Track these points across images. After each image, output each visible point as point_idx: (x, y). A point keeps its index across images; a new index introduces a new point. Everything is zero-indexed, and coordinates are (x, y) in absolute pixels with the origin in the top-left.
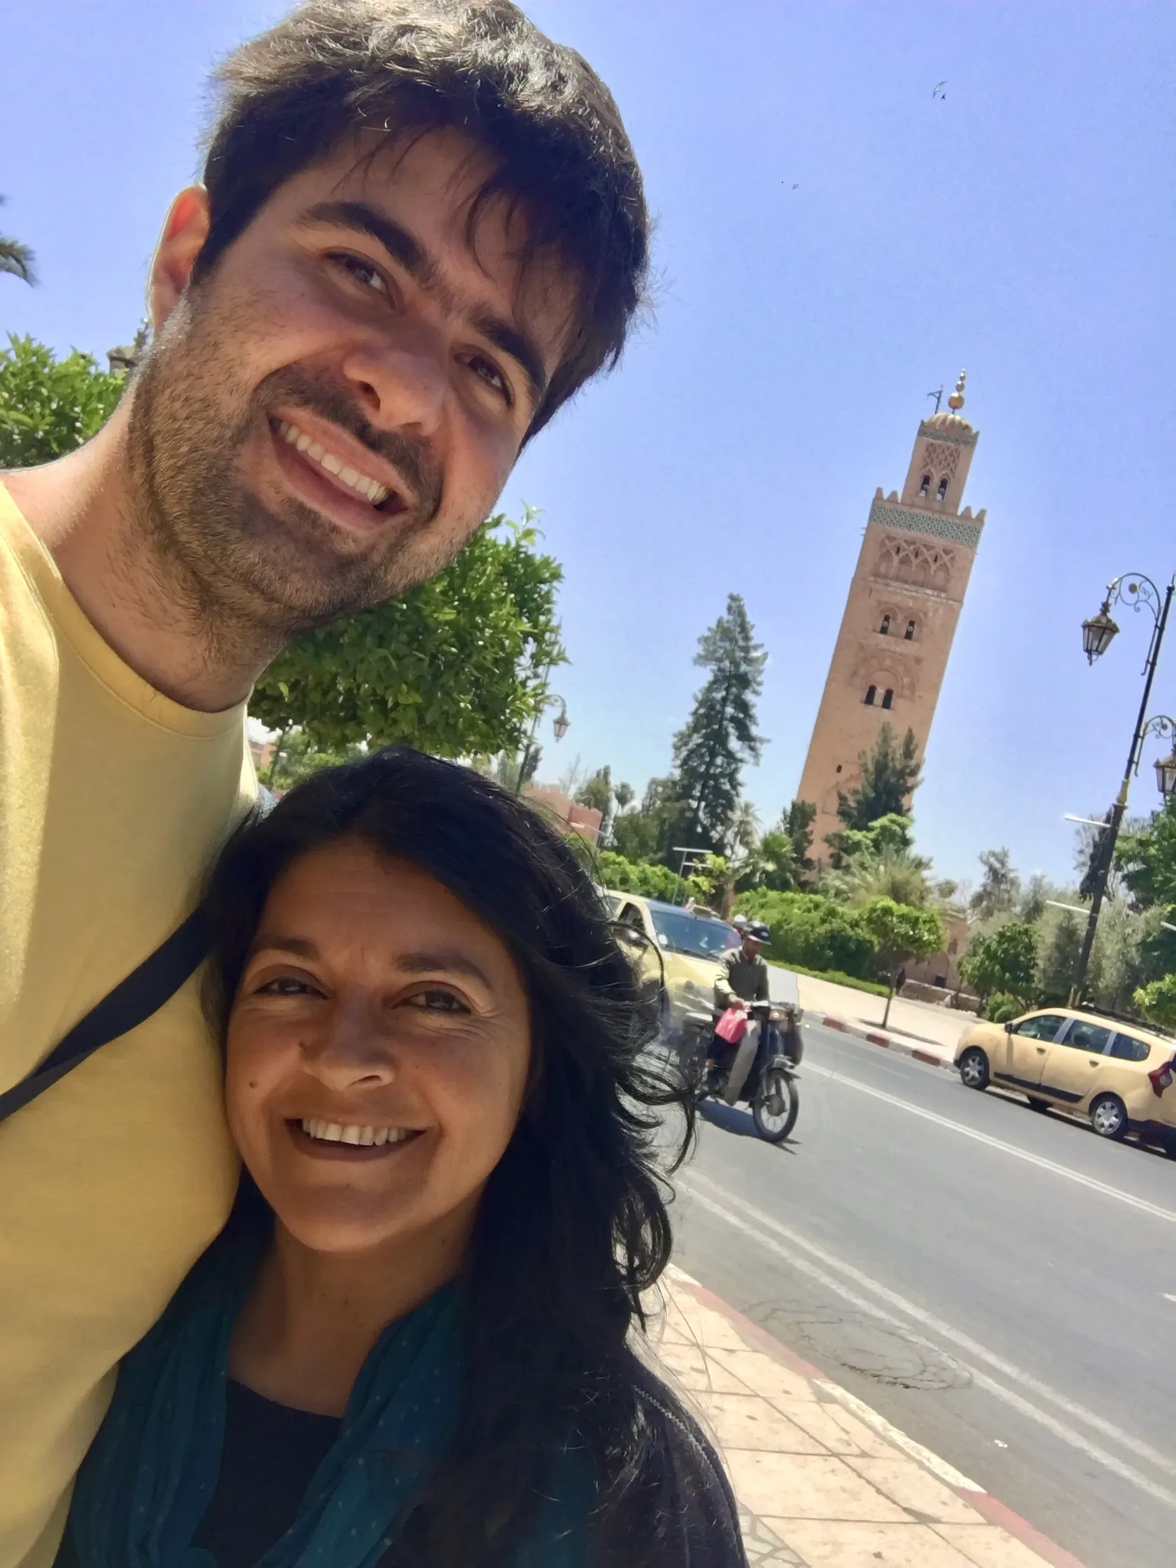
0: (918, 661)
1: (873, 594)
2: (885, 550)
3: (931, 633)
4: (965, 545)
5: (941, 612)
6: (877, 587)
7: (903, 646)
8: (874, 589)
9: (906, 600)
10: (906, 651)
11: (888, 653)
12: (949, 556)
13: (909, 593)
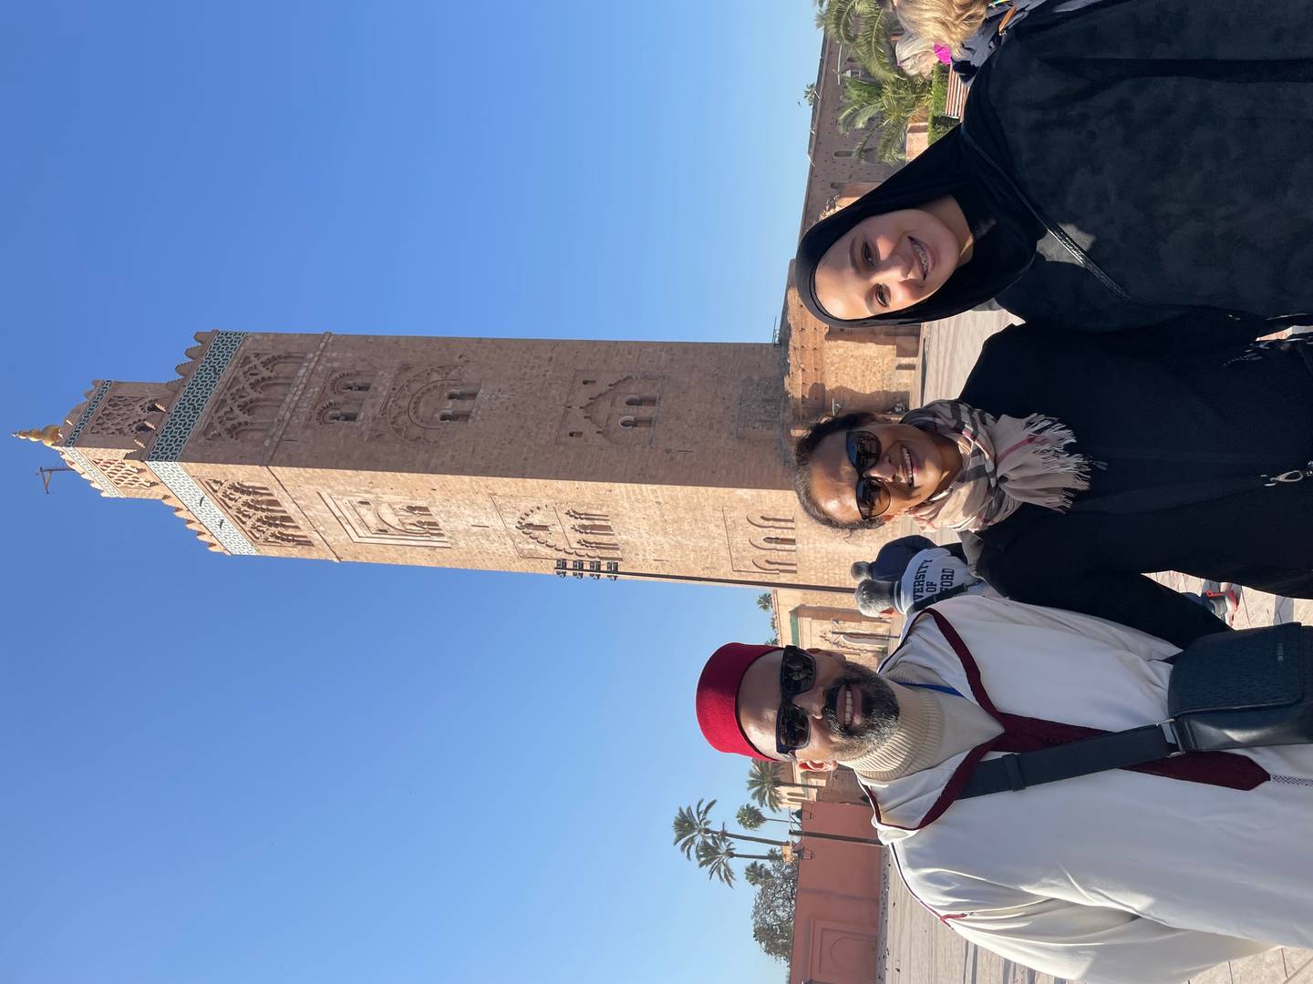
0: (405, 368)
1: (292, 436)
2: (224, 435)
3: (363, 360)
4: (241, 346)
5: (334, 355)
6: (281, 433)
7: (381, 388)
8: (284, 437)
9: (309, 395)
10: (388, 385)
11: (390, 403)
12: (252, 358)
13: (299, 393)
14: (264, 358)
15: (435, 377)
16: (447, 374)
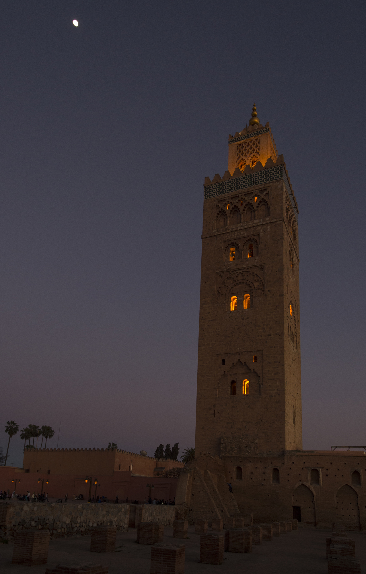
3: (265, 246)
4: (273, 182)
5: (269, 230)
6: (219, 233)
7: (247, 263)
8: (218, 236)
9: (242, 233)
10: (250, 265)
11: (238, 272)
12: (264, 193)
13: (242, 228)
14: (266, 198)
15: (256, 285)
16: (259, 289)
